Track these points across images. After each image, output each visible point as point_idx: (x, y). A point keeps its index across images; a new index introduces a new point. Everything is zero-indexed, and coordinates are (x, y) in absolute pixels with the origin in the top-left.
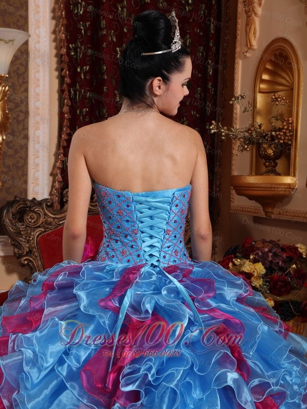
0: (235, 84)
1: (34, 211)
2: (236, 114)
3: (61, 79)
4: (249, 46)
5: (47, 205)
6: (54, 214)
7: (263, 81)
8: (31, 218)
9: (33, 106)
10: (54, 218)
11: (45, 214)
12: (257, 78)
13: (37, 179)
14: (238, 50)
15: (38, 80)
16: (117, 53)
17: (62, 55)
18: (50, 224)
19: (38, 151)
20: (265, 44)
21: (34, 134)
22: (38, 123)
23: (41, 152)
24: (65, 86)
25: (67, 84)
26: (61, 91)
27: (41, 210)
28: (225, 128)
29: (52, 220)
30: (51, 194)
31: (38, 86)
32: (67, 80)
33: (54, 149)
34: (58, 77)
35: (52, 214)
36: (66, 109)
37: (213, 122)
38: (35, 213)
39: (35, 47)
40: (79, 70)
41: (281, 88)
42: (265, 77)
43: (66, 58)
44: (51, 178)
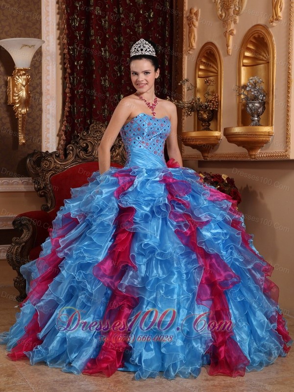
0: (183, 72)
1: (47, 160)
2: (184, 92)
3: (64, 70)
4: (191, 47)
5: (56, 155)
6: (61, 162)
7: (200, 70)
8: (45, 164)
9: (45, 88)
10: (61, 165)
11: (55, 162)
12: (197, 68)
13: (48, 139)
14: (184, 49)
15: (48, 71)
16: (102, 52)
17: (64, 54)
18: (58, 168)
19: (49, 120)
20: (201, 46)
21: (46, 108)
22: (49, 100)
23: (50, 120)
24: (67, 74)
25: (69, 73)
26: (64, 78)
27: (52, 159)
28: (176, 101)
29: (59, 166)
30: (58, 149)
31: (49, 75)
32: (69, 71)
33: (59, 118)
34: (61, 69)
35: (59, 161)
36: (67, 90)
37: (168, 97)
38: (48, 161)
39: (46, 49)
40: (76, 64)
41: (212, 74)
42: (202, 67)
43: (67, 56)
44: (58, 138)
